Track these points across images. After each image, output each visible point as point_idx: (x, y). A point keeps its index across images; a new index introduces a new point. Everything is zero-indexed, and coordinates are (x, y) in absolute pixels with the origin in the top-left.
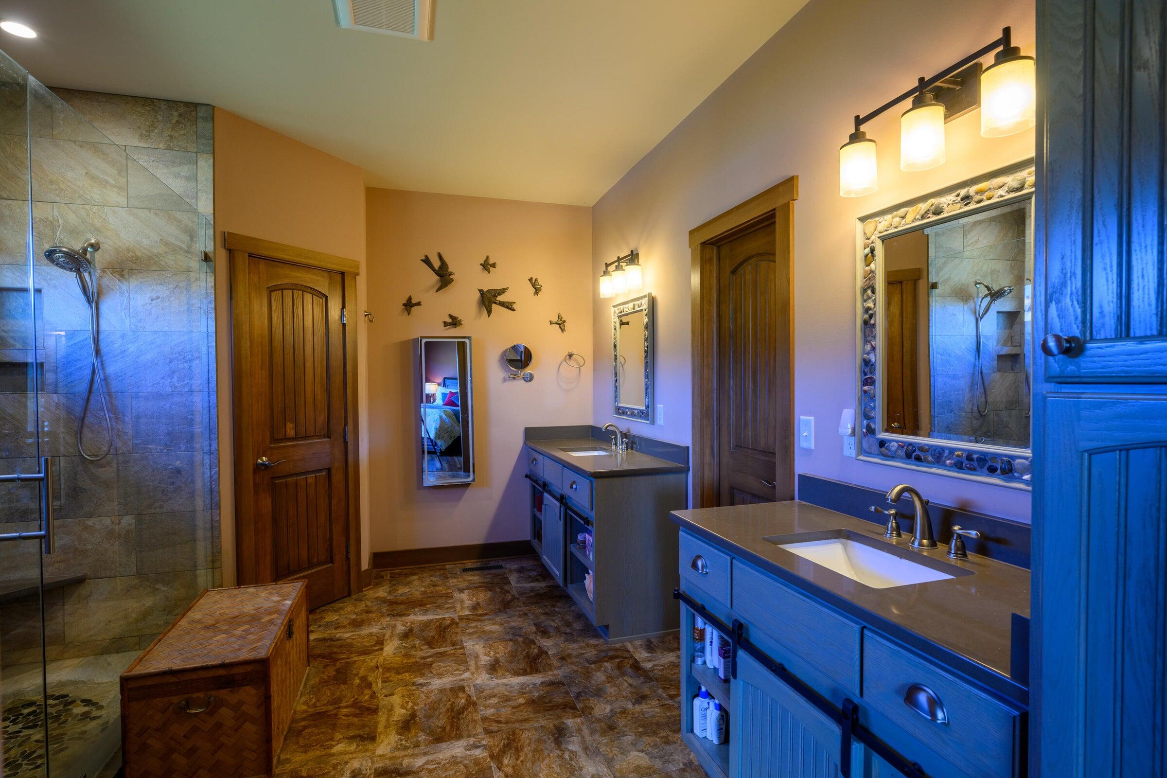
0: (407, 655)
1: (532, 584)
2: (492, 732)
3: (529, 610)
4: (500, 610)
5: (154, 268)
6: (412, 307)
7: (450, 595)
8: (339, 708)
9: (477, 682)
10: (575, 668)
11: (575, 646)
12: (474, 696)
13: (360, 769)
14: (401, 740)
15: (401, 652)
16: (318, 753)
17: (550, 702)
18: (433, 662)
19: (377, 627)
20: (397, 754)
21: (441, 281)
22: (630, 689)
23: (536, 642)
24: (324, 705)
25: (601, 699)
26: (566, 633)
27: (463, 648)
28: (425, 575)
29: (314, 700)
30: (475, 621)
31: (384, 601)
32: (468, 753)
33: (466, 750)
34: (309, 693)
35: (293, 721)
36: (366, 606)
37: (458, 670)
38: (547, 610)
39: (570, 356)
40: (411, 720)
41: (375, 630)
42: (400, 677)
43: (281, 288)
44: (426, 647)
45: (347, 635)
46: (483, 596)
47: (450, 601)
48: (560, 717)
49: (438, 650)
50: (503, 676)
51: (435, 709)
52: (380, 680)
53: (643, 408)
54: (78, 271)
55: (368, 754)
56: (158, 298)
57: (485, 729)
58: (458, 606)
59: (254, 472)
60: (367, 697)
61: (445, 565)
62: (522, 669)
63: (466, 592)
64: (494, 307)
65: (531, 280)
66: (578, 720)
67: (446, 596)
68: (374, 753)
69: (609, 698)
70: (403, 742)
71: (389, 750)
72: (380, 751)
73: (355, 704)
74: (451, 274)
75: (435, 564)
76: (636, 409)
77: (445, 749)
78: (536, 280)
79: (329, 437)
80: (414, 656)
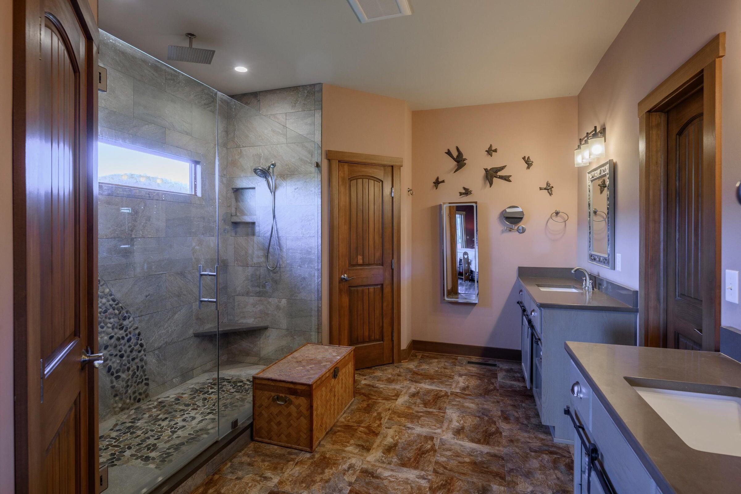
0: (409, 407)
1: (513, 382)
2: (438, 473)
3: (502, 400)
4: (481, 395)
5: (296, 173)
6: (439, 184)
7: (452, 376)
8: (359, 426)
9: (443, 437)
10: (517, 450)
11: (526, 435)
12: (438, 445)
13: (354, 464)
14: (383, 457)
15: (406, 404)
16: (338, 447)
17: (487, 468)
18: (422, 416)
19: (400, 385)
20: (377, 464)
21: (458, 165)
22: (556, 481)
23: (497, 423)
24: (353, 422)
25: (528, 480)
26: (523, 424)
27: (445, 413)
28: (442, 360)
29: (349, 418)
30: (462, 398)
31: (410, 370)
32: (417, 480)
33: (417, 477)
34: (349, 413)
35: (335, 425)
36: (400, 371)
37: (435, 426)
38: (516, 404)
39: (557, 213)
40: (393, 447)
41: (398, 387)
42: (399, 419)
43: (356, 178)
44: (422, 405)
45: (382, 386)
46: (474, 382)
47: (450, 381)
48: (489, 481)
49: (429, 410)
50: (463, 440)
51: (410, 445)
52: (387, 417)
53: (606, 256)
54: (266, 178)
55: (362, 458)
56: (297, 188)
57: (434, 469)
58: (454, 385)
59: (339, 283)
60: (376, 425)
61: (458, 356)
62: (478, 439)
63: (464, 377)
64: (495, 179)
65: (524, 158)
66: (502, 488)
67: (449, 377)
68: (365, 459)
69: (535, 482)
70: (383, 458)
71: (374, 460)
72: (368, 459)
73: (368, 427)
74: (465, 159)
75: (451, 355)
76: (602, 257)
77: (404, 472)
78: (528, 158)
79: (382, 265)
80: (413, 409)
